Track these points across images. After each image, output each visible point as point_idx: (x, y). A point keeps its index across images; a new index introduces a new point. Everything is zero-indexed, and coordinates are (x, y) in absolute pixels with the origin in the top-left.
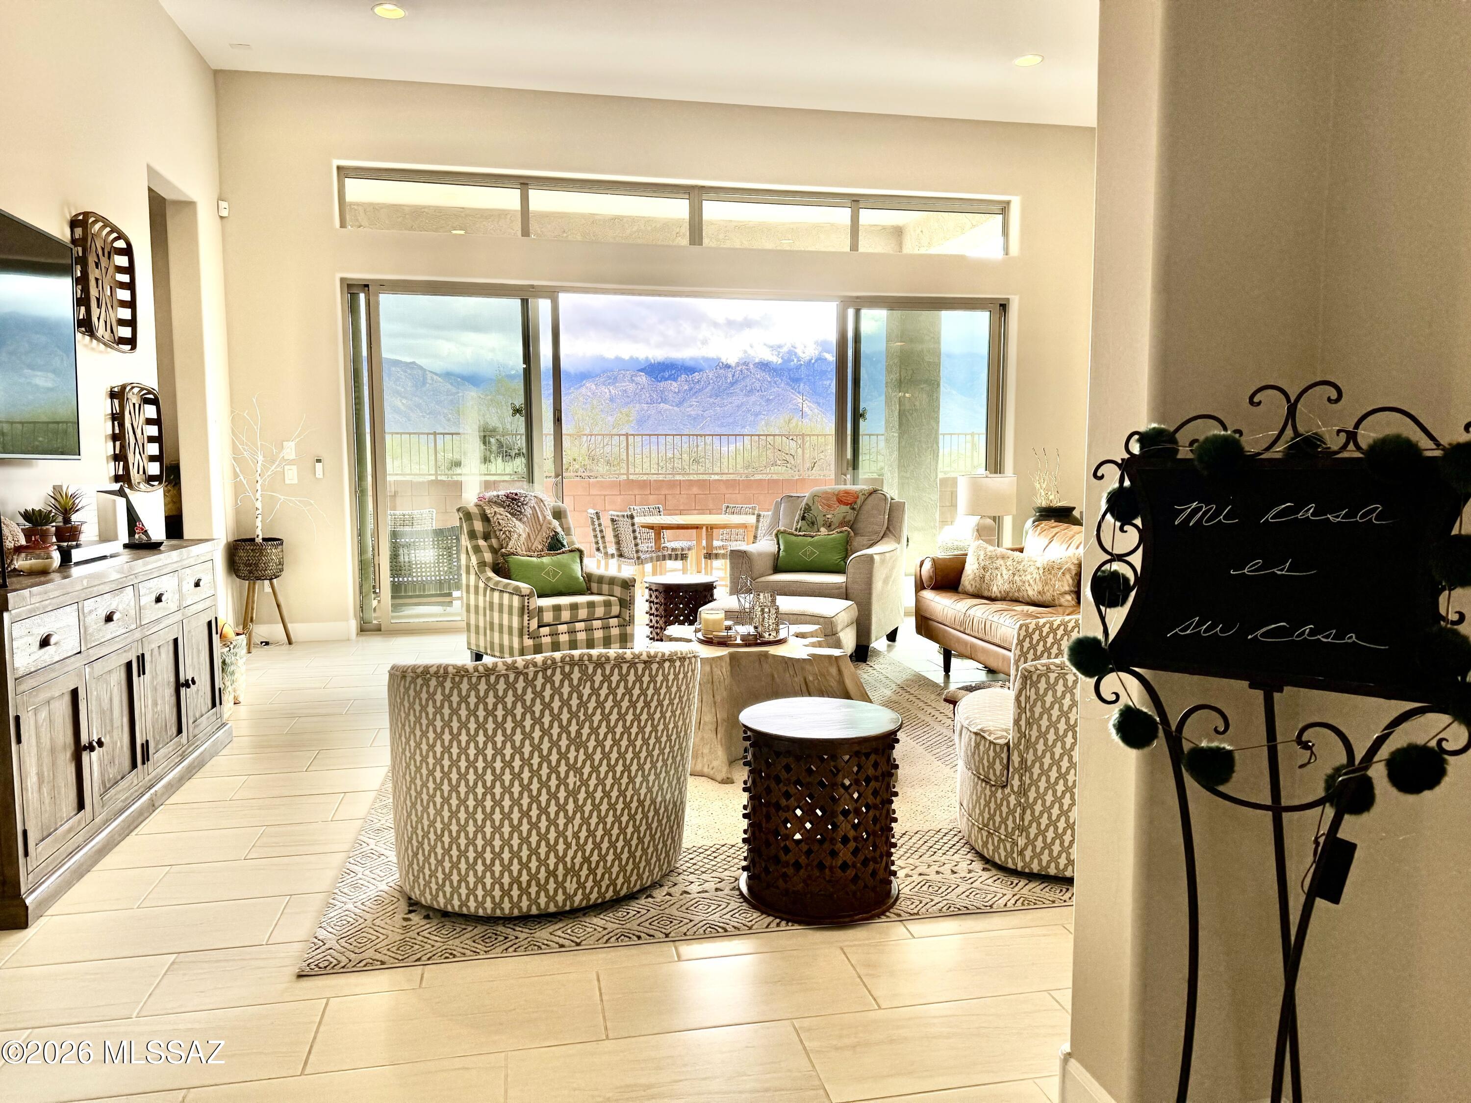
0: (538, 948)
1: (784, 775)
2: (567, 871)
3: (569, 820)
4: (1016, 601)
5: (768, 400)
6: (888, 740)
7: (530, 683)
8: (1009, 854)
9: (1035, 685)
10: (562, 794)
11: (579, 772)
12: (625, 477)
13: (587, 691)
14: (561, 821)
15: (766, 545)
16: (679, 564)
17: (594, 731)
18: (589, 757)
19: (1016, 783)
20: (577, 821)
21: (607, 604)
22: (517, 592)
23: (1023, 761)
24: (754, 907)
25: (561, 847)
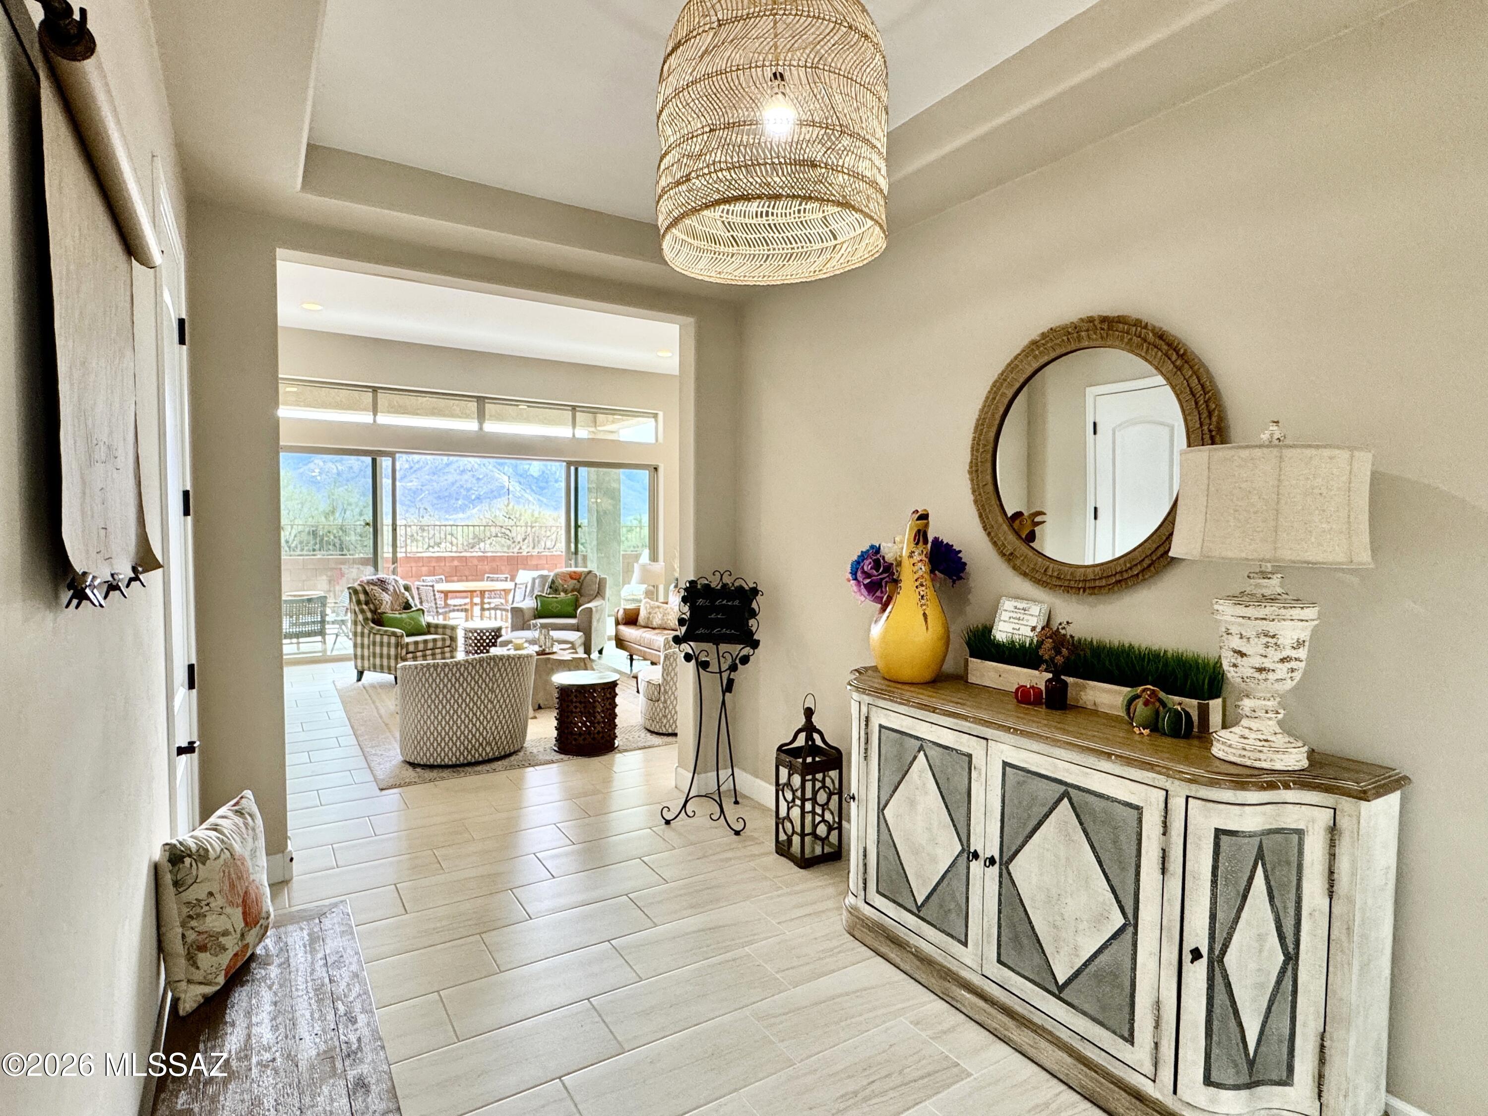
0: (479, 773)
1: (575, 700)
2: (487, 743)
3: (488, 722)
4: (665, 629)
5: (478, 479)
6: (614, 684)
7: (474, 667)
8: (660, 727)
9: (669, 660)
10: (485, 712)
11: (492, 703)
12: (404, 555)
13: (496, 670)
14: (485, 723)
15: (529, 604)
16: (463, 614)
17: (498, 686)
18: (496, 696)
19: (662, 699)
20: (491, 723)
21: (444, 640)
22: (394, 634)
23: (665, 690)
24: (561, 753)
25: (485, 733)
